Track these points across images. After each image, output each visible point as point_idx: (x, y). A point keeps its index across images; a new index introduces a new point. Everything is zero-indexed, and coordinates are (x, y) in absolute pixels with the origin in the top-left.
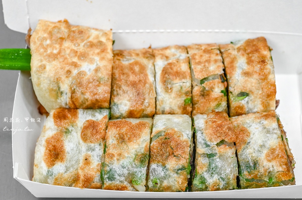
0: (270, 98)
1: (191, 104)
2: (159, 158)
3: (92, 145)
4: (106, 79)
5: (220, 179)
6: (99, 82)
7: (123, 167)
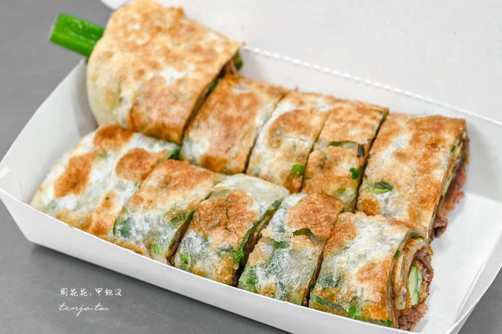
0: (424, 205)
1: (302, 177)
2: (202, 224)
3: (126, 181)
4: (188, 97)
5: (278, 285)
6: (176, 99)
7: (147, 221)
